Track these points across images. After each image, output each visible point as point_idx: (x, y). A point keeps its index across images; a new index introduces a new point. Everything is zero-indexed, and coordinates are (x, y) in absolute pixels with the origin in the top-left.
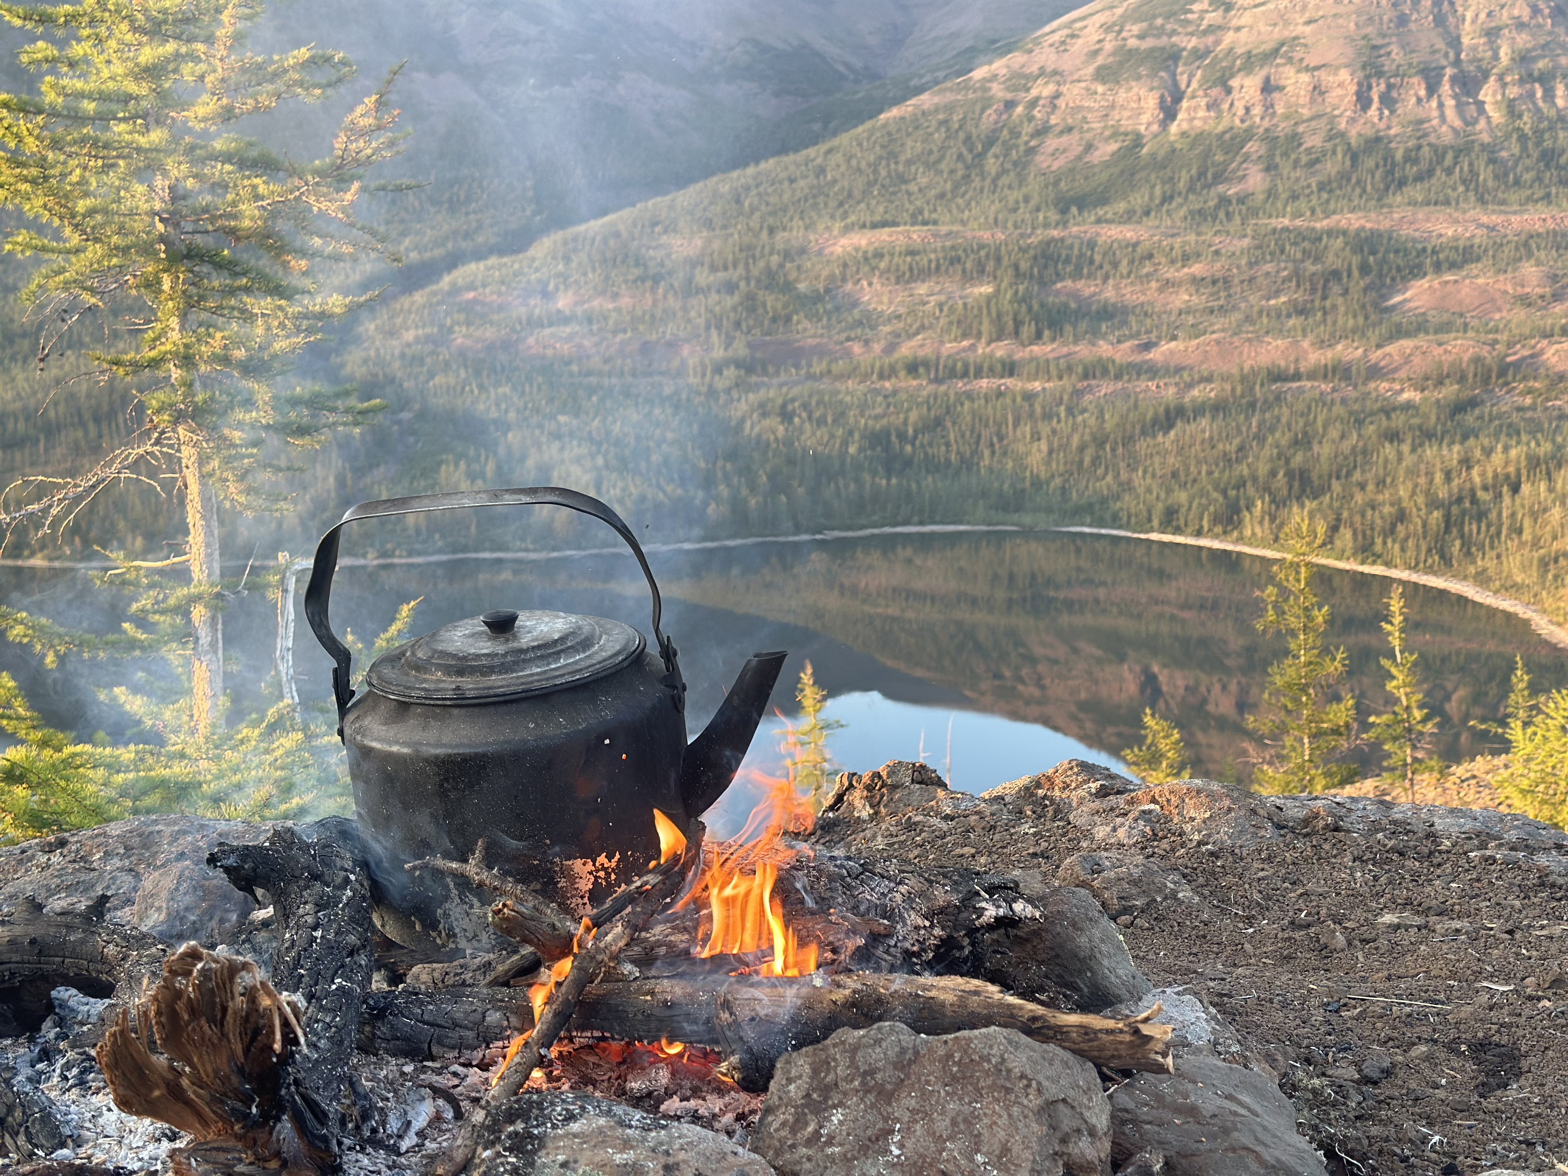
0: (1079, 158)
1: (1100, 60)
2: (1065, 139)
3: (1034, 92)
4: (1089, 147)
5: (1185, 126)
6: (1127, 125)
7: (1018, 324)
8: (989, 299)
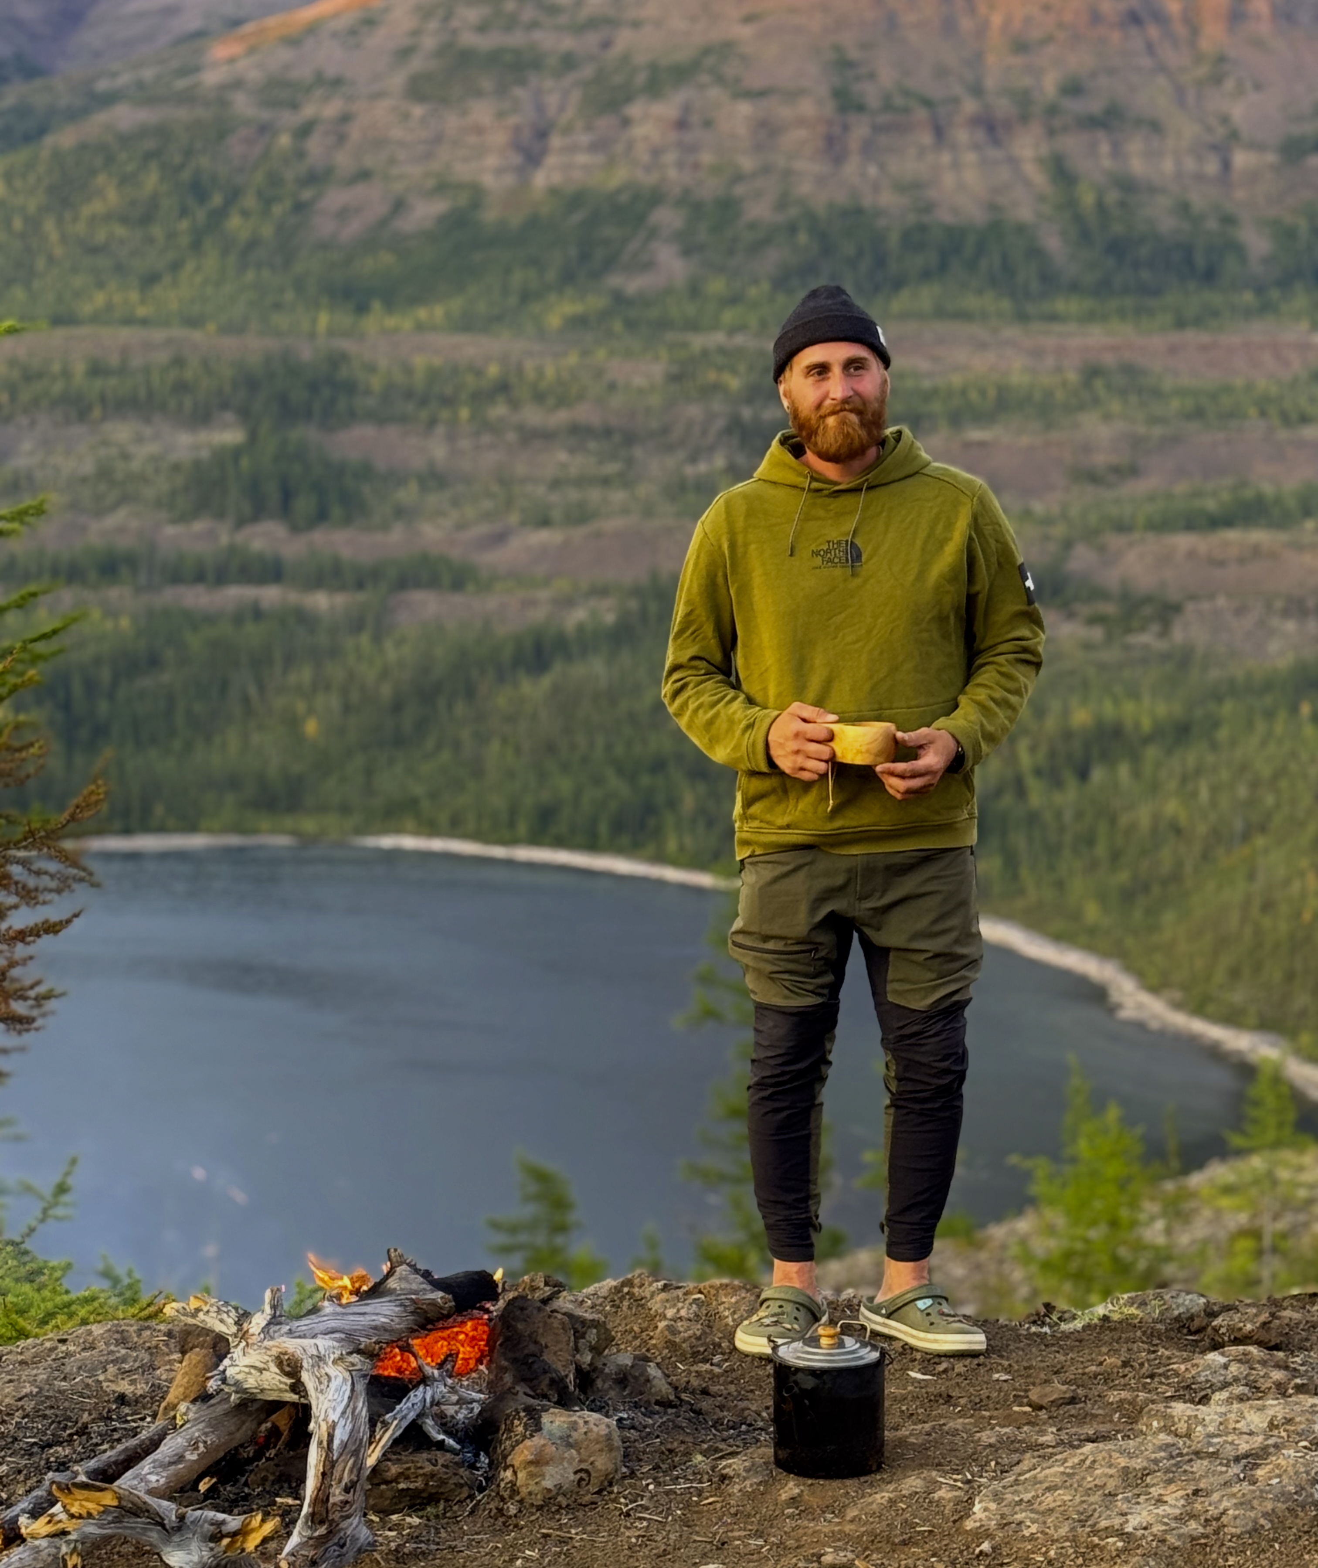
0: (383, 222)
1: (416, 64)
2: (360, 191)
3: (308, 111)
4: (399, 206)
5: (557, 178)
6: (463, 171)
7: (287, 495)
8: (237, 453)
